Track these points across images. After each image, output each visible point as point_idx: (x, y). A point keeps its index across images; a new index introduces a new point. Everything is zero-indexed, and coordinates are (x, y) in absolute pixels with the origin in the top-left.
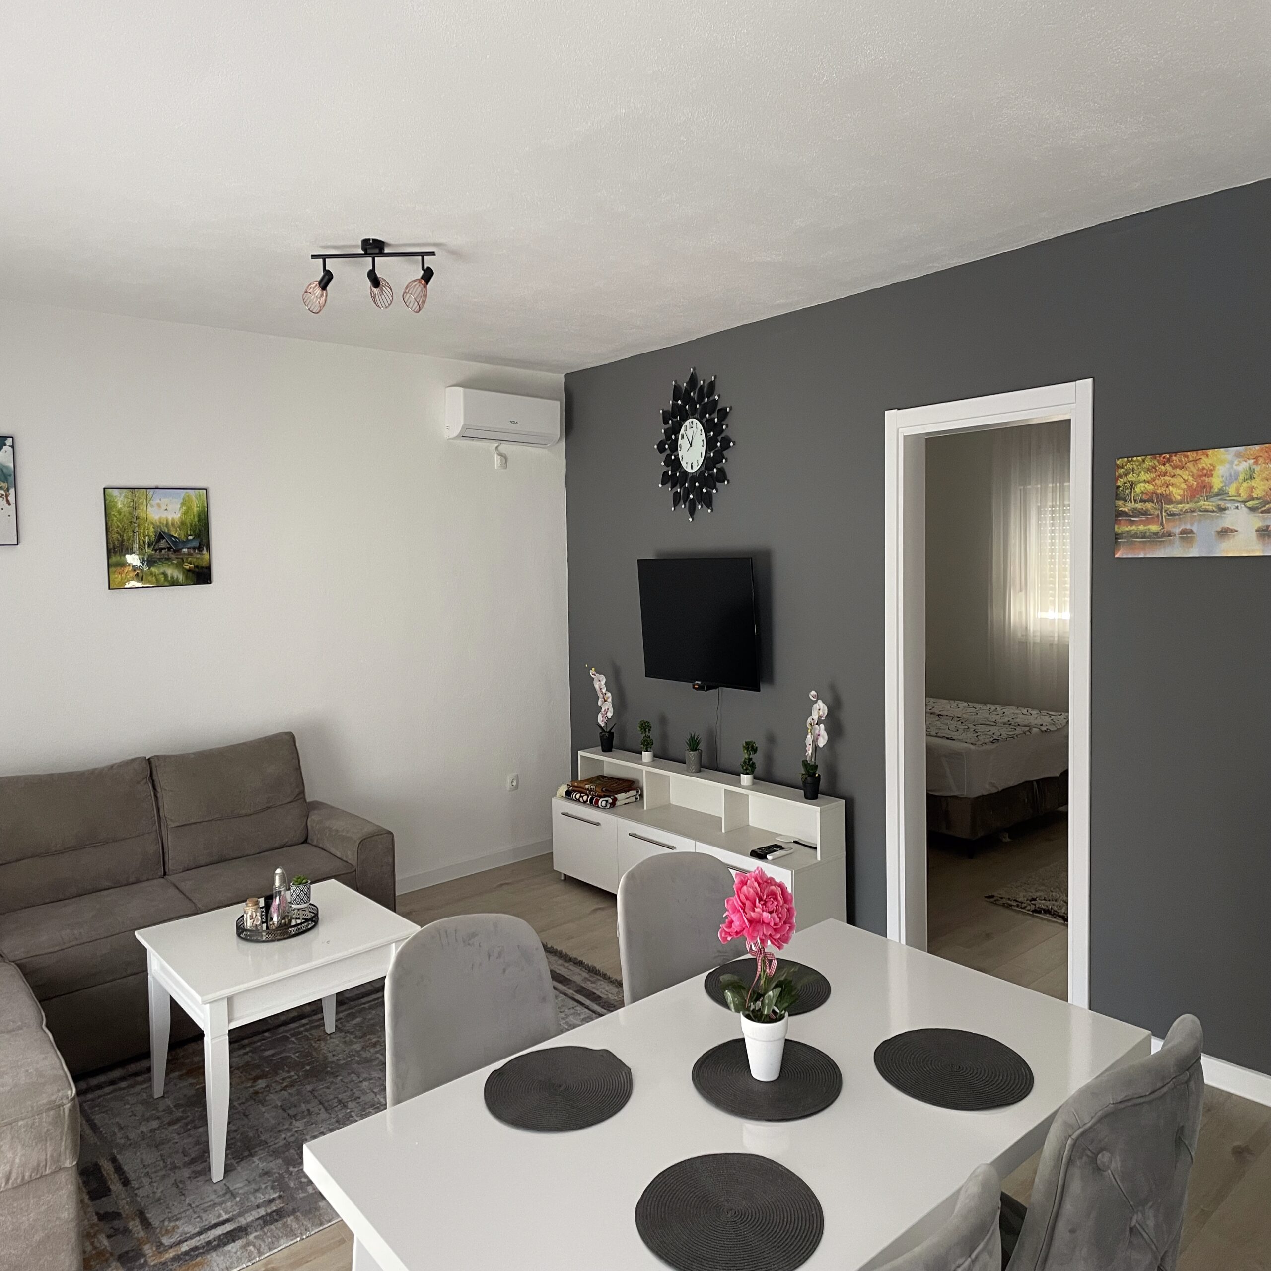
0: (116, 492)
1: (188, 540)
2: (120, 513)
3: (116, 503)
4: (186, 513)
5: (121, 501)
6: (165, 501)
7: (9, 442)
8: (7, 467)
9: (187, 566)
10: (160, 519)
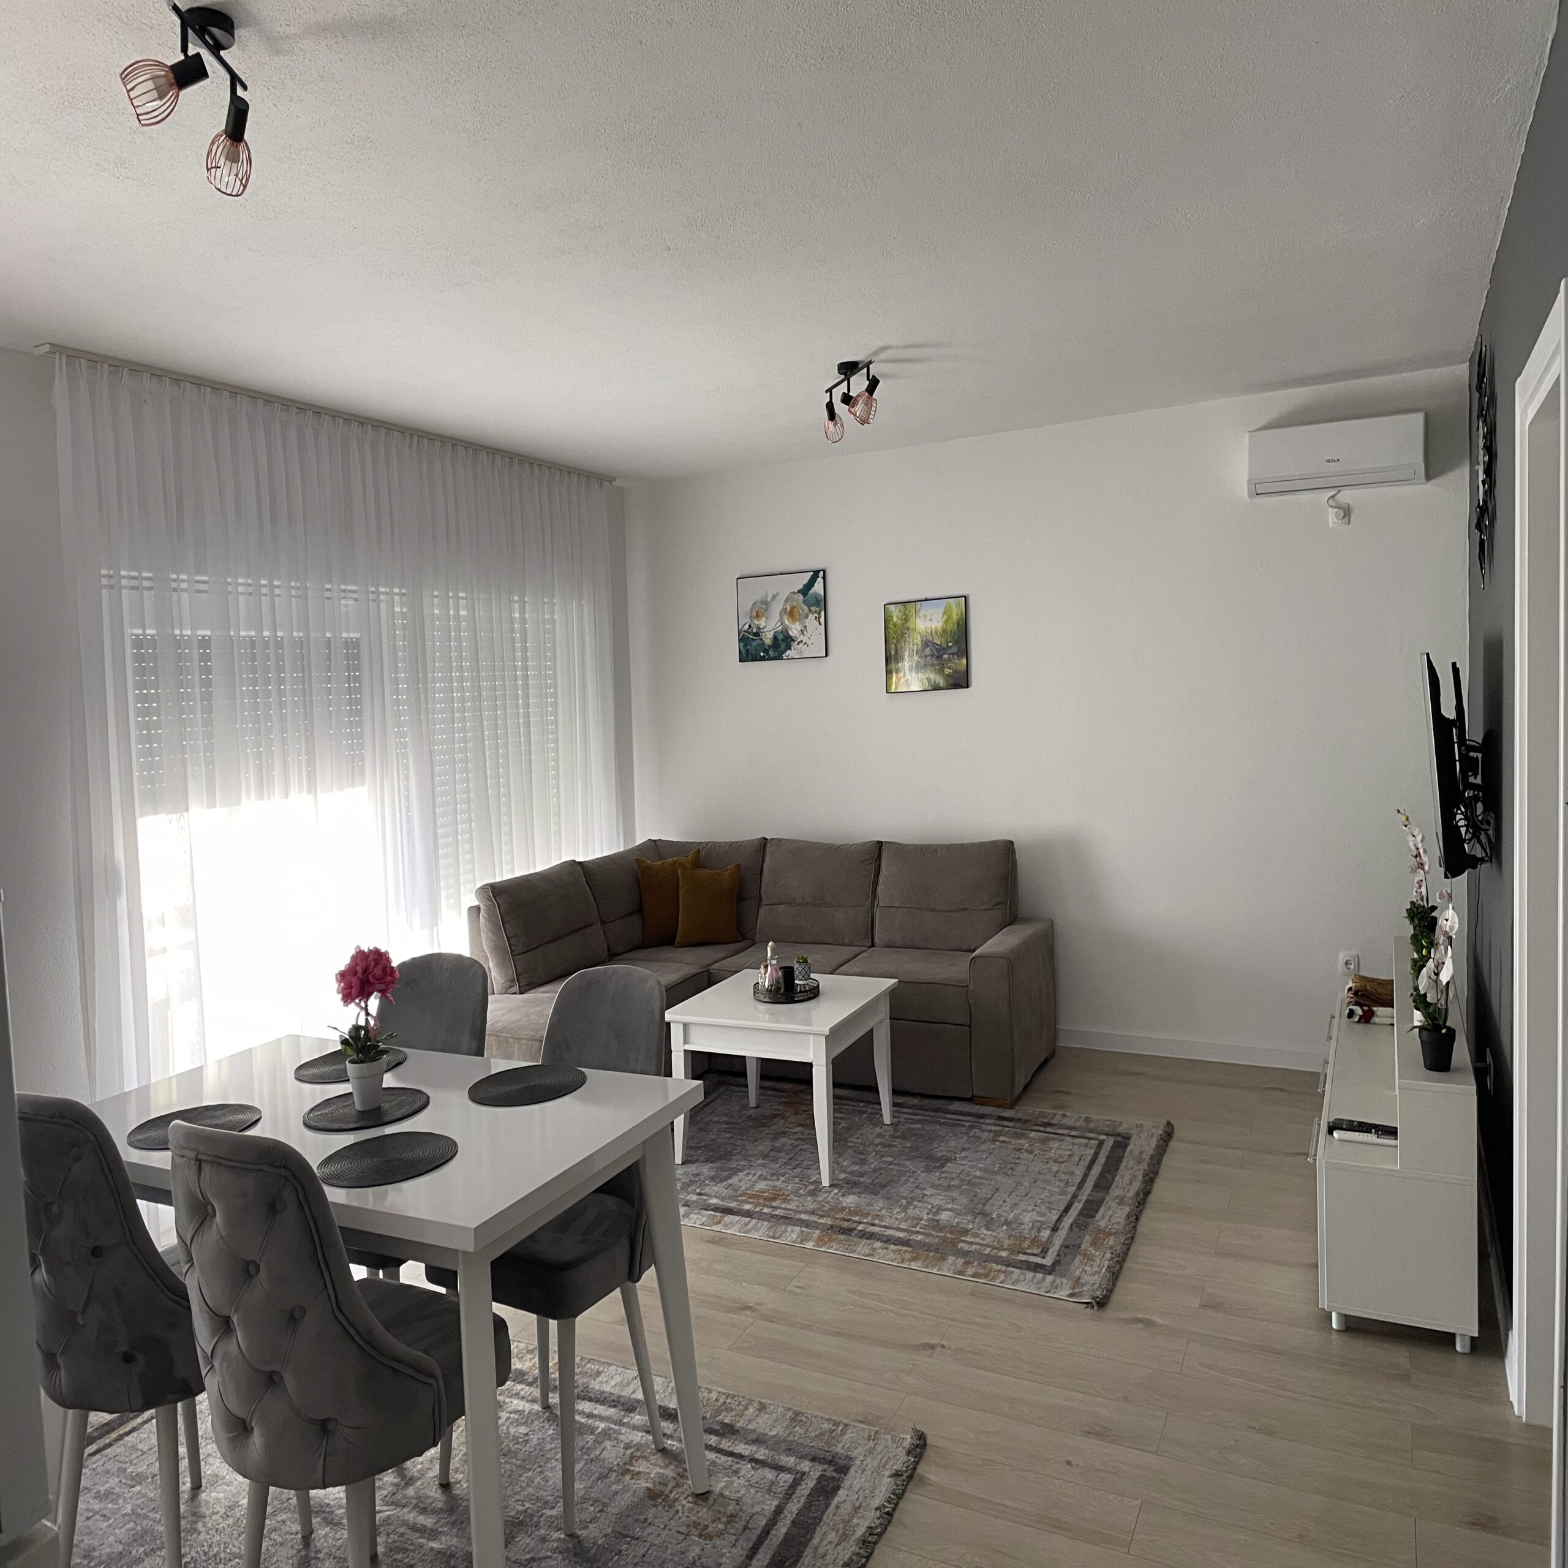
0: (892, 607)
1: (949, 647)
2: (895, 626)
3: (892, 617)
4: (946, 622)
5: (896, 613)
6: (930, 611)
7: (821, 574)
8: (819, 595)
9: (947, 671)
10: (926, 628)
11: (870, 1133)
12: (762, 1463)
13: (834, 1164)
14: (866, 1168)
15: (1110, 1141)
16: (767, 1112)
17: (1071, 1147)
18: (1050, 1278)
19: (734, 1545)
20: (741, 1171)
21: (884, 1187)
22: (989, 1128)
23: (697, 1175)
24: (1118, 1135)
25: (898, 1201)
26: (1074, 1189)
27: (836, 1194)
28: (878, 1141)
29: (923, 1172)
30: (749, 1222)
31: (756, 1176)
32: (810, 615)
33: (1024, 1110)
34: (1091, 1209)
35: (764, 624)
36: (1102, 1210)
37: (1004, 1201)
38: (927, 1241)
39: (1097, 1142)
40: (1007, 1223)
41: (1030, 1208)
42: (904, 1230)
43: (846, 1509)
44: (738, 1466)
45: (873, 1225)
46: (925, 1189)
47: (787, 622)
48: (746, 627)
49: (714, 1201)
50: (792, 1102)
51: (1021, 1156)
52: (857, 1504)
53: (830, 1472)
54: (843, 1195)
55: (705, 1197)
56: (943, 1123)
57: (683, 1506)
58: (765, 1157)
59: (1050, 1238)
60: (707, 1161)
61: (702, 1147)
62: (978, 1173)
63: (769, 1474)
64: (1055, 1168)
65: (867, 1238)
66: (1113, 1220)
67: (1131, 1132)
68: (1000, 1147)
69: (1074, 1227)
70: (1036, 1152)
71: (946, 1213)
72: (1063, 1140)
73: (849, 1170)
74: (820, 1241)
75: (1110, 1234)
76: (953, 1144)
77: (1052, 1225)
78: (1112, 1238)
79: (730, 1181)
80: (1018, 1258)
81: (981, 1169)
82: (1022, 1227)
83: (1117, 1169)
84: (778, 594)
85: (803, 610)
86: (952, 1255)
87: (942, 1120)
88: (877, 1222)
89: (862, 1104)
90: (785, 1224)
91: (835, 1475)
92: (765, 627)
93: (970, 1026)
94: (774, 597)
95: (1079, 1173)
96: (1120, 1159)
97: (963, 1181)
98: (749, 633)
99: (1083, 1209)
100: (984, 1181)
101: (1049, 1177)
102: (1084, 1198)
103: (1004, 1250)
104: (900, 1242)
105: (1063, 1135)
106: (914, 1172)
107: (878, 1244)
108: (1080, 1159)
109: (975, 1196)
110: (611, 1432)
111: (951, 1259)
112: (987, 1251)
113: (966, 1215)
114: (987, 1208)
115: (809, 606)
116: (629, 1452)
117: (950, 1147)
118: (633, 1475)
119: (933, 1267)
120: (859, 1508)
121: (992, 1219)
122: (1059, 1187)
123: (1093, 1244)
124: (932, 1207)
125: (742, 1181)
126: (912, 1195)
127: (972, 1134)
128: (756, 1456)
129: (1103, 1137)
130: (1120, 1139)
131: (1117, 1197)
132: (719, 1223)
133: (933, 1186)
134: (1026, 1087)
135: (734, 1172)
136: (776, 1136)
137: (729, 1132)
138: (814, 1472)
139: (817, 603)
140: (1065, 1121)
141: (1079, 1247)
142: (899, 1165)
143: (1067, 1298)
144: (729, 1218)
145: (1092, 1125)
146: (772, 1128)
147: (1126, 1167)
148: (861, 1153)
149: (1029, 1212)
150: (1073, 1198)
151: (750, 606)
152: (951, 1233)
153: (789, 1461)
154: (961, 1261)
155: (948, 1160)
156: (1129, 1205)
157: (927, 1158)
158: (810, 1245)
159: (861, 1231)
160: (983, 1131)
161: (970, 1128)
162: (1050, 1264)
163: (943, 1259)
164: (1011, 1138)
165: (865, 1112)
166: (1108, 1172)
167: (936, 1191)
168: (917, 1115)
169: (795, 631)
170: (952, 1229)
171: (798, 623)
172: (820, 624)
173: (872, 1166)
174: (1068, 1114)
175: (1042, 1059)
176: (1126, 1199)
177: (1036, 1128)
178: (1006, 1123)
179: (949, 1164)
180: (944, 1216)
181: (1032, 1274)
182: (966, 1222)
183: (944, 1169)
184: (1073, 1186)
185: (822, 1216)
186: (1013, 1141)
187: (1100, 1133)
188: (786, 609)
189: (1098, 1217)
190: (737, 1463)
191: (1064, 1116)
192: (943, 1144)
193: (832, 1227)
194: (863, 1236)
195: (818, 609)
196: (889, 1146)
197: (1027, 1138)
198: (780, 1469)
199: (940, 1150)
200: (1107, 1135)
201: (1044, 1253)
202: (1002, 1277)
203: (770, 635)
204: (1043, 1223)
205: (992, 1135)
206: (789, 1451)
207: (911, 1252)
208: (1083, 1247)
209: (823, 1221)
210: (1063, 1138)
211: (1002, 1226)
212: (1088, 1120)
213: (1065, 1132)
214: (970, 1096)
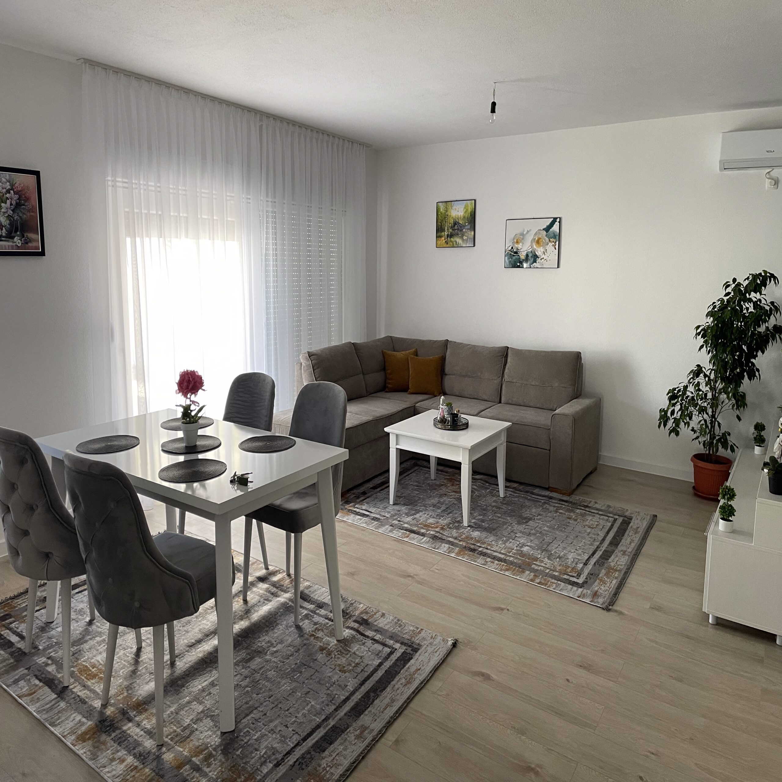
0: (440, 204)
1: (466, 225)
2: (441, 213)
3: (440, 209)
4: (466, 212)
5: (442, 207)
6: (458, 207)
7: (558, 220)
8: (556, 232)
10: (456, 215)
11: (490, 500)
12: (377, 641)
13: (471, 514)
14: (486, 518)
15: (620, 520)
16: (438, 483)
17: (598, 520)
18: (580, 590)
19: (355, 678)
20: (422, 511)
21: (494, 530)
22: (554, 504)
23: (399, 511)
24: (625, 517)
25: (501, 538)
26: (598, 543)
27: (469, 530)
28: (494, 504)
29: (516, 524)
30: (423, 539)
31: (429, 515)
32: (550, 244)
33: (575, 498)
34: (606, 555)
35: (520, 247)
36: (613, 557)
37: (559, 545)
38: (515, 561)
39: (613, 519)
40: (560, 557)
41: (573, 551)
42: (503, 554)
43: (413, 669)
44: (366, 641)
45: (487, 549)
46: (516, 533)
47: (535, 247)
48: (510, 248)
49: (406, 525)
50: (451, 479)
51: (570, 521)
52: (419, 668)
53: (409, 650)
54: (473, 531)
55: (402, 523)
56: (529, 499)
57: (335, 655)
58: (434, 506)
59: (582, 569)
60: (405, 504)
61: (402, 497)
62: (546, 528)
63: (379, 647)
64: (589, 530)
65: (483, 556)
66: (618, 563)
67: (632, 516)
68: (559, 516)
69: (596, 564)
70: (579, 520)
71: (527, 547)
72: (594, 516)
73: (476, 518)
74: (458, 554)
75: (616, 570)
76: (534, 510)
77: (584, 561)
78: (617, 573)
79: (415, 516)
80: (564, 577)
81: (547, 526)
82: (568, 560)
83: (623, 536)
84: (530, 230)
85: (545, 240)
86: (527, 570)
87: (529, 498)
88: (489, 547)
89: (487, 484)
90: (441, 542)
91: (411, 652)
92: (521, 249)
93: (550, 450)
94: (528, 232)
95: (602, 535)
96: (625, 530)
97: (538, 531)
98: (512, 252)
99: (602, 555)
100: (549, 533)
101: (585, 535)
102: (604, 549)
103: (557, 572)
104: (500, 560)
105: (594, 513)
106: (511, 524)
107: (489, 559)
108: (603, 528)
109: (543, 540)
110: (309, 616)
111: (527, 572)
112: (547, 571)
113: (537, 550)
114: (550, 548)
115: (549, 238)
116: (315, 627)
117: (532, 512)
118: (315, 638)
119: (517, 575)
120: (419, 670)
121: (551, 554)
122: (590, 541)
123: (607, 574)
124: (520, 543)
125: (422, 517)
126: (509, 535)
127: (545, 507)
128: (375, 638)
129: (617, 517)
130: (626, 519)
131: (622, 551)
132: (408, 537)
133: (521, 532)
134: (578, 486)
135: (418, 512)
136: (441, 496)
137: (417, 491)
138: (400, 650)
139: (554, 236)
140: (597, 506)
141: (598, 575)
142: (504, 519)
143: (589, 603)
144: (413, 535)
145: (611, 510)
146: (440, 491)
147: (628, 535)
148: (484, 510)
149: (572, 553)
150: (597, 547)
151: (513, 236)
152: (529, 559)
153: (391, 642)
154: (532, 574)
155: (530, 519)
156: (629, 556)
157: (519, 517)
158: (453, 555)
159: (480, 551)
160: (551, 506)
161: (545, 503)
162: (581, 582)
163: (523, 572)
164: (566, 512)
165: (489, 489)
166: (618, 536)
167: (522, 535)
168: (516, 493)
169: (540, 253)
170: (529, 556)
171: (541, 248)
172: (555, 249)
173: (490, 517)
174: (598, 502)
175: (589, 471)
176: (627, 553)
177: (580, 507)
178: (563, 503)
179: (531, 522)
180: (525, 549)
181: (571, 586)
182: (538, 554)
183: (528, 524)
184: (598, 542)
185: (460, 541)
186: (567, 514)
187: (615, 515)
188: (535, 239)
189: (610, 561)
190: (365, 639)
191: (596, 503)
192: (528, 510)
193: (465, 547)
194: (481, 554)
195: (554, 240)
196: (500, 508)
197: (574, 512)
198: (385, 645)
199: (526, 514)
200: (619, 516)
201: (579, 576)
202: (554, 586)
203: (524, 254)
204: (579, 560)
205: (555, 508)
206: (391, 638)
207: (506, 566)
208: (600, 575)
209: (461, 543)
210: (594, 514)
211: (556, 559)
212: (609, 506)
213: (596, 512)
214: (547, 487)
